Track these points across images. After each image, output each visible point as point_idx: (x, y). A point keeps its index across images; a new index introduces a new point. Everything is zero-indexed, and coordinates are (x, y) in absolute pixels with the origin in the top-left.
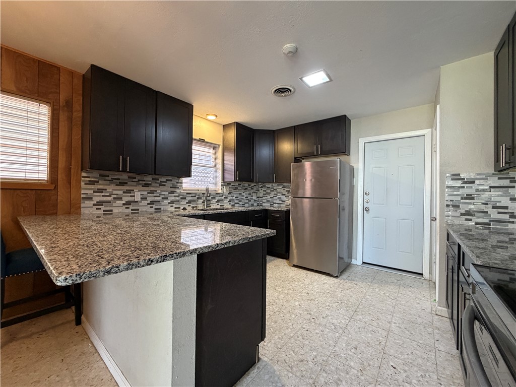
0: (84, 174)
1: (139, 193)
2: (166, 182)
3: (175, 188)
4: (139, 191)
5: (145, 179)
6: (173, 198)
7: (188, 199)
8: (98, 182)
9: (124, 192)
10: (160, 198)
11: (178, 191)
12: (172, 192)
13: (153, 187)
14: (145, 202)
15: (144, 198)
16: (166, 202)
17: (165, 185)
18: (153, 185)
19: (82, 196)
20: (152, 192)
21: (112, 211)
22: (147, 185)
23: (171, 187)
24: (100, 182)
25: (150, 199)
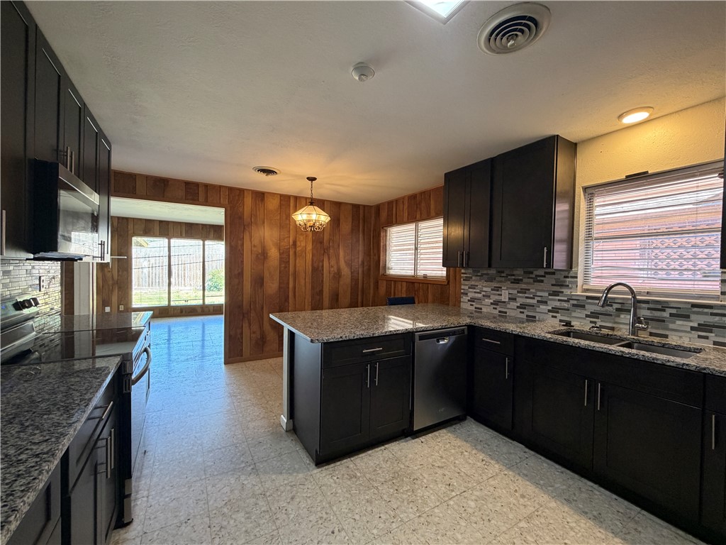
0: (463, 271)
1: (507, 292)
2: (544, 276)
3: (562, 286)
4: (508, 289)
5: (515, 273)
6: (558, 304)
7: (591, 308)
8: (471, 278)
9: (492, 290)
10: (534, 301)
11: (566, 291)
12: (556, 294)
13: (525, 283)
14: (514, 305)
15: (512, 299)
16: (543, 308)
17: (542, 281)
18: (525, 280)
19: (462, 291)
20: (523, 291)
21: (481, 309)
22: (517, 281)
23: (553, 285)
24: (474, 278)
25: (520, 301)
